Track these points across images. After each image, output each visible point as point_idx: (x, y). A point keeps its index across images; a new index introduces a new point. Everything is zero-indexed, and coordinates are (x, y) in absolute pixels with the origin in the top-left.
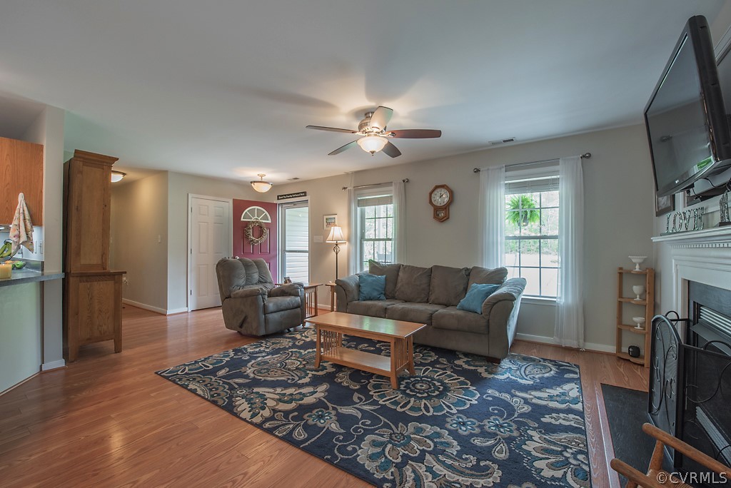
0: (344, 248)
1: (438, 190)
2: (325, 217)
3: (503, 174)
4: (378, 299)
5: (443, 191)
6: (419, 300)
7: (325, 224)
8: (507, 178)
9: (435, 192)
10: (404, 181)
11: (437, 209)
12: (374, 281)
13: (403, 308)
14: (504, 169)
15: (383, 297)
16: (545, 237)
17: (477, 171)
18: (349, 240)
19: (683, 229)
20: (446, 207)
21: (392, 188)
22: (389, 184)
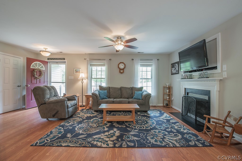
0: (85, 81)
1: (121, 64)
2: (75, 69)
3: (140, 61)
4: (106, 99)
5: (123, 64)
6: (119, 98)
7: (75, 72)
8: (141, 63)
9: (120, 64)
10: (110, 60)
11: (120, 69)
12: (104, 92)
13: (119, 100)
14: (140, 60)
15: (107, 98)
16: (148, 79)
17: (133, 60)
18: (87, 78)
19: (187, 78)
20: (123, 69)
21: (105, 61)
22: (104, 60)
